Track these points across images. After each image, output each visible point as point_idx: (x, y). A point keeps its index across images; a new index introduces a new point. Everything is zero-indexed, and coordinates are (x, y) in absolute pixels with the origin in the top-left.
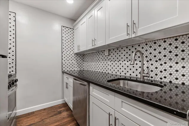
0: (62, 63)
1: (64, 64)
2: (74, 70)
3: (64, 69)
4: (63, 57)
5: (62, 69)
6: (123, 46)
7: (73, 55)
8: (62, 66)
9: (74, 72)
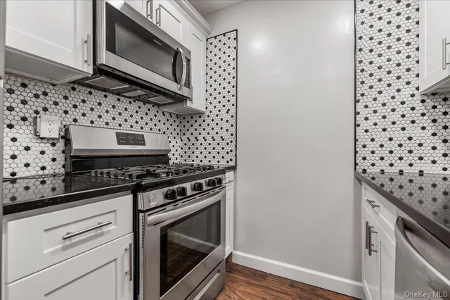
0: (356, 140)
1: (364, 146)
2: (421, 173)
3: (362, 165)
4: (360, 119)
5: (356, 164)
7: (416, 102)
8: (356, 152)
9: (418, 181)
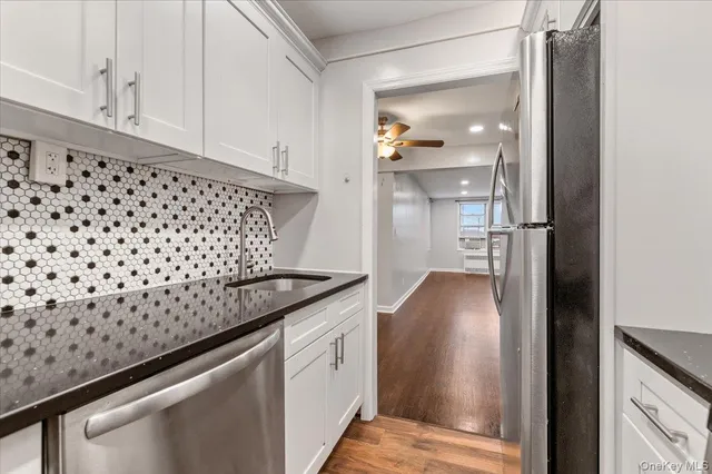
6: (143, 162)
